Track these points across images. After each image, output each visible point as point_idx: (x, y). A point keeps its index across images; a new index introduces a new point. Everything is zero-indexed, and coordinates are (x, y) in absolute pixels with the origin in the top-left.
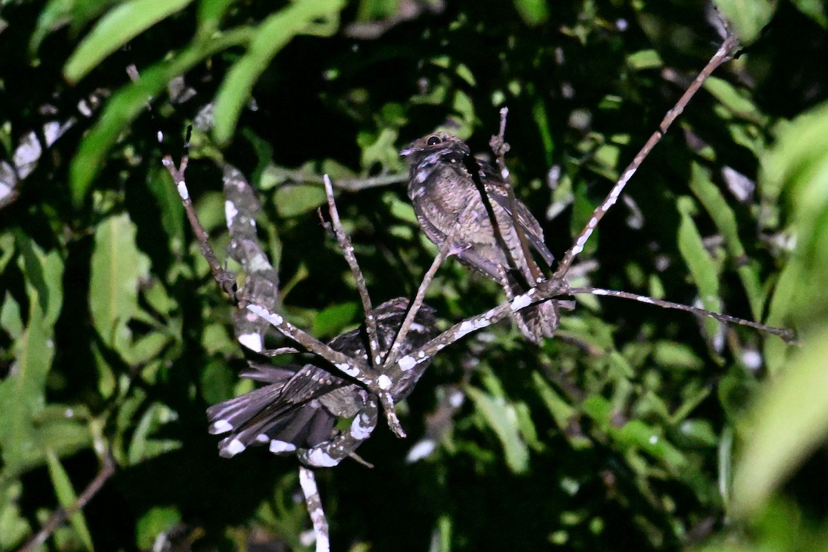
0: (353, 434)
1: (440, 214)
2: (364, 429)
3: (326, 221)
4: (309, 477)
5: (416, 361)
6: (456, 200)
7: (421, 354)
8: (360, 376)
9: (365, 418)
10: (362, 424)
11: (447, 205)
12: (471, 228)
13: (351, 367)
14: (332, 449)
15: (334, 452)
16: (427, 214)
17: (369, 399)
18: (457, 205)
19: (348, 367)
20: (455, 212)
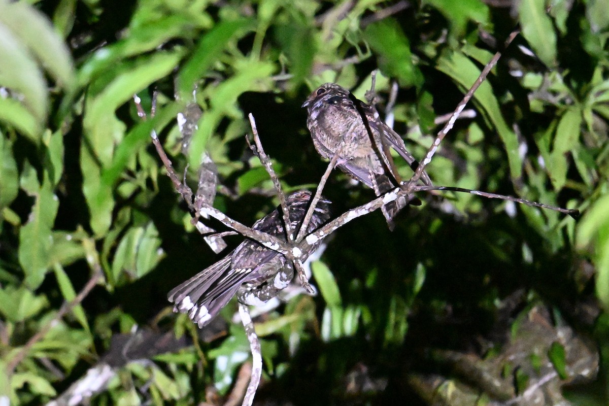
0: (275, 285)
1: (329, 138)
2: (284, 282)
3: (252, 144)
4: (245, 311)
5: (318, 238)
6: (340, 127)
7: (322, 233)
8: (279, 249)
9: (284, 275)
10: (282, 279)
11: (334, 131)
12: (351, 146)
13: (273, 244)
14: (261, 294)
15: (263, 297)
16: (319, 138)
17: (286, 263)
18: (341, 130)
19: (271, 244)
20: (340, 135)
